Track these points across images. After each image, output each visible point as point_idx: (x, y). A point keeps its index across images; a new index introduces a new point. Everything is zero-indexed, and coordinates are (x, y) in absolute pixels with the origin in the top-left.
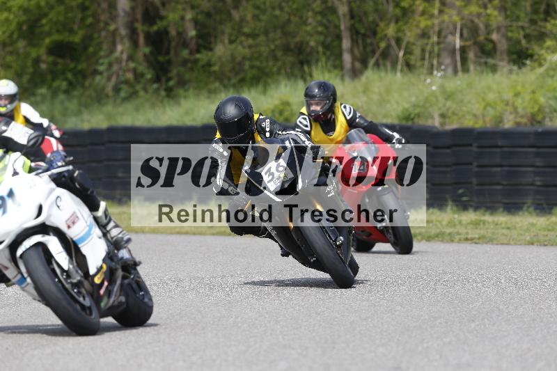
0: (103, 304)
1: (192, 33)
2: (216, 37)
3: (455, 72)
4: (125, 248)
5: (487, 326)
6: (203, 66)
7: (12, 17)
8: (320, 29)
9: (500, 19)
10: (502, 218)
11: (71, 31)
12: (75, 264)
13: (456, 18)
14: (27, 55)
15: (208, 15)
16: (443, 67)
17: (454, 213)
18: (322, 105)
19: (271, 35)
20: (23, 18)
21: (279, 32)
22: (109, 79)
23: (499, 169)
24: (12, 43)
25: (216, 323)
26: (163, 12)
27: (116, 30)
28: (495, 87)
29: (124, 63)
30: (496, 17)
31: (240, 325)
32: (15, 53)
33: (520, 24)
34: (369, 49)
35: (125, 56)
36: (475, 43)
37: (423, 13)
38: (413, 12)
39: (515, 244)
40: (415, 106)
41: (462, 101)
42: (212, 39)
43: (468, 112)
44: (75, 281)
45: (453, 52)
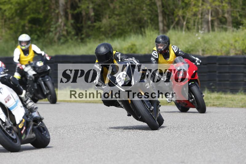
0: (23, 138)
1: (92, 14)
2: (103, 16)
3: (209, 31)
4: (35, 111)
5: (223, 143)
6: (97, 29)
7: (12, 7)
8: (149, 12)
9: (229, 7)
10: (229, 96)
11: (39, 13)
12: (9, 119)
13: (209, 7)
14: (19, 23)
15: (99, 6)
16: (203, 29)
17: (208, 93)
18: (164, 46)
19: (127, 15)
20: (18, 7)
21: (131, 13)
22: (56, 34)
23: (228, 74)
24: (13, 18)
25: (103, 142)
26: (79, 5)
27: (59, 12)
28: (226, 38)
29: (62, 27)
30: (227, 7)
31: (113, 143)
32: (14, 23)
33: (237, 10)
34: (170, 21)
35: (62, 24)
36: (218, 18)
37: (194, 5)
38: (190, 4)
39: (235, 107)
40: (191, 46)
41: (212, 44)
42: (101, 17)
43: (214, 49)
44: (8, 127)
45: (208, 22)
